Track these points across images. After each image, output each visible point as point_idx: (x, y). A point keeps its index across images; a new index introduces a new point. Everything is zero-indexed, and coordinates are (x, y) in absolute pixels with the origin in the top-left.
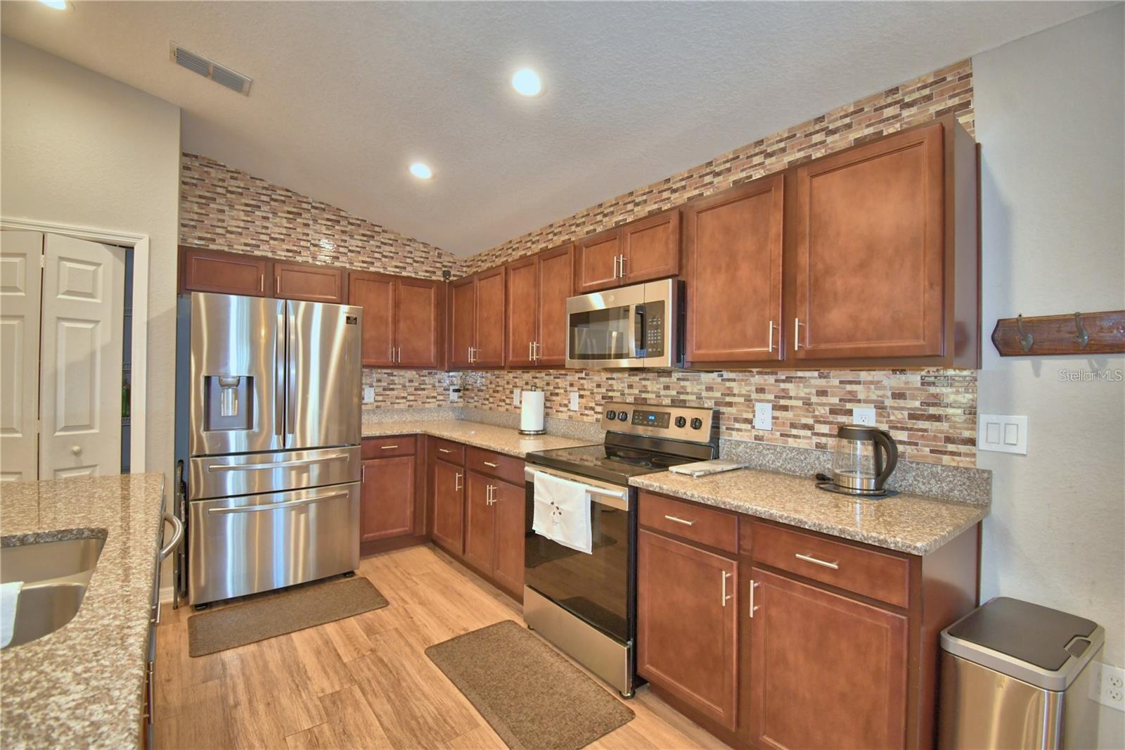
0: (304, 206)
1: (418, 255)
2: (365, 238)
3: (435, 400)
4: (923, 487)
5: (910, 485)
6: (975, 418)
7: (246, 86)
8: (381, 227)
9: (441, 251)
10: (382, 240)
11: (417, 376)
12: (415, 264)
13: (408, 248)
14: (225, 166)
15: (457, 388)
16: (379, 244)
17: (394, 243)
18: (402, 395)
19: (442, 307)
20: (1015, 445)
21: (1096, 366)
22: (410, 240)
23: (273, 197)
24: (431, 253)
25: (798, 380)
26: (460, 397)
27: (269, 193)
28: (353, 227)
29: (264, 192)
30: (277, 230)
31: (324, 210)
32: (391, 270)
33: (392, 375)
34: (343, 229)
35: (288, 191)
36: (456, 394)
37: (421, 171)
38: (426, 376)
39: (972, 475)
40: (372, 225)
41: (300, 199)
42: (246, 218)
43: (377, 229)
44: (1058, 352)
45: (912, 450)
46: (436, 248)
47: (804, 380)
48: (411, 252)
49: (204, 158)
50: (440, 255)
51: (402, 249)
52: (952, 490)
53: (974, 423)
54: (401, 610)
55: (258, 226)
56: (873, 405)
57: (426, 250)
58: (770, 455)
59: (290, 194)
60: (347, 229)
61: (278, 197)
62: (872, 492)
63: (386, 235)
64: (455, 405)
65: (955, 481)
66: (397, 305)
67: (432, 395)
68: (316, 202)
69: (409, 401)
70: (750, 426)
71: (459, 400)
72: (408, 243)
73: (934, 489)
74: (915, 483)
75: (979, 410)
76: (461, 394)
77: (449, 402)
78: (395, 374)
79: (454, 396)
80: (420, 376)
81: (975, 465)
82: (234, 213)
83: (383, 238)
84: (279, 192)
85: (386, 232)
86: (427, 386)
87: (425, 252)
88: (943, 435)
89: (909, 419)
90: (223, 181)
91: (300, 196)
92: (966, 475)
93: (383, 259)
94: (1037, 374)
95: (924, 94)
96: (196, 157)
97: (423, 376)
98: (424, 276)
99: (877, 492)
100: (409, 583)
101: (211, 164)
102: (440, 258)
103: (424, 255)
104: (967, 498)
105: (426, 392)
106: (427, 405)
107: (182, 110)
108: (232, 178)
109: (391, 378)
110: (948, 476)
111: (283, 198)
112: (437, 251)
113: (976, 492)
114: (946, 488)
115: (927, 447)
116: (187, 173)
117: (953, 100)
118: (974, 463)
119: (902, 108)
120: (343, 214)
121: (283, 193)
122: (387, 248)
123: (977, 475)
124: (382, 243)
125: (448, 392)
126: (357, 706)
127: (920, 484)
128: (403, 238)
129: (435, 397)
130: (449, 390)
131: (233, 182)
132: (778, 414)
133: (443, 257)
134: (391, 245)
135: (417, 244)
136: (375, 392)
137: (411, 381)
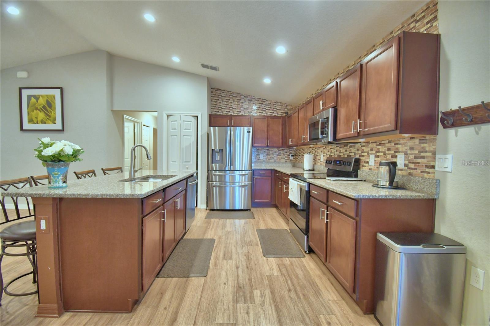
0: (242, 97)
1: (278, 107)
2: (260, 104)
3: (284, 159)
4: (415, 187)
5: (412, 186)
6: (435, 156)
7: (217, 69)
8: (265, 99)
9: (287, 105)
10: (266, 104)
11: (278, 150)
12: (277, 111)
13: (275, 105)
14: (221, 89)
15: (292, 155)
16: (265, 105)
17: (270, 104)
18: (272, 157)
19: (284, 124)
20: (447, 168)
21: (477, 130)
22: (275, 102)
23: (234, 96)
24: (283, 106)
25: (382, 144)
26: (294, 158)
27: (232, 95)
28: (256, 101)
29: (231, 95)
30: (234, 106)
31: (248, 97)
32: (269, 114)
33: (269, 150)
34: (253, 102)
35: (237, 93)
36: (292, 157)
37: (267, 81)
38: (281, 150)
39: (431, 181)
40: (263, 99)
41: (241, 95)
42: (226, 104)
43: (264, 100)
44: (462, 125)
45: (415, 172)
46: (285, 104)
47: (384, 144)
48: (276, 107)
49: (216, 88)
50: (286, 106)
51: (273, 106)
52: (424, 188)
53: (435, 159)
54: (257, 221)
55: (229, 106)
56: (403, 153)
57: (281, 105)
58: (372, 176)
59: (238, 94)
60: (254, 102)
61: (235, 96)
62: (387, 187)
63: (267, 102)
64: (292, 161)
65: (425, 184)
66: (268, 126)
67: (283, 157)
68: (245, 95)
69: (274, 159)
70: (368, 164)
71: (294, 159)
72: (275, 103)
73: (419, 188)
74: (413, 185)
75: (437, 153)
76: (294, 157)
77: (290, 160)
78: (270, 150)
79: (291, 158)
80: (279, 150)
81: (435, 177)
82: (224, 103)
83: (266, 103)
84: (235, 94)
85: (267, 101)
86: (281, 154)
87: (281, 106)
88: (425, 165)
89: (415, 159)
90: (220, 94)
91: (240, 94)
92: (429, 181)
93: (266, 110)
94: (456, 135)
95: (423, 15)
96: (214, 88)
97: (280, 150)
98: (281, 115)
99: (390, 187)
100: (264, 215)
101: (218, 89)
102: (287, 107)
103: (280, 107)
104: (429, 191)
105: (281, 156)
106: (281, 161)
107: (208, 78)
108: (223, 92)
109: (269, 151)
110: (423, 182)
111: (236, 96)
112: (286, 105)
113: (432, 189)
114: (422, 187)
115: (420, 170)
116: (213, 93)
117: (431, 16)
118: (434, 176)
119: (416, 23)
120: (253, 97)
121: (236, 94)
122: (268, 106)
123: (432, 181)
124: (266, 105)
125: (289, 156)
126: (233, 235)
127: (415, 186)
128: (273, 102)
129: (284, 158)
130: (289, 155)
131: (223, 94)
132: (376, 159)
133: (288, 107)
134: (269, 105)
135: (278, 103)
136: (263, 156)
137: (276, 152)
